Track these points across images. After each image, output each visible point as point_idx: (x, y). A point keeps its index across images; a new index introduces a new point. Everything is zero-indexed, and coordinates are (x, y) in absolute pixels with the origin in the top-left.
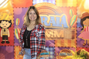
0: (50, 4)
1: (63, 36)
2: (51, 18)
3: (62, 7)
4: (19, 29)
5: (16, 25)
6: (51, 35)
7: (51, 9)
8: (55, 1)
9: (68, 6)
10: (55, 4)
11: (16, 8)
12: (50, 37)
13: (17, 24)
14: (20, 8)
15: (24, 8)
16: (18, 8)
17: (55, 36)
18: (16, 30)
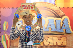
0: (48, 3)
1: (64, 44)
2: (49, 21)
3: (64, 8)
4: (7, 35)
5: (3, 31)
6: (50, 43)
7: (49, 9)
8: (54, 1)
9: (71, 7)
10: (55, 4)
11: (4, 8)
12: (49, 45)
13: (4, 29)
14: (9, 8)
15: (15, 8)
16: (7, 8)
17: (55, 44)
18: (3, 36)
